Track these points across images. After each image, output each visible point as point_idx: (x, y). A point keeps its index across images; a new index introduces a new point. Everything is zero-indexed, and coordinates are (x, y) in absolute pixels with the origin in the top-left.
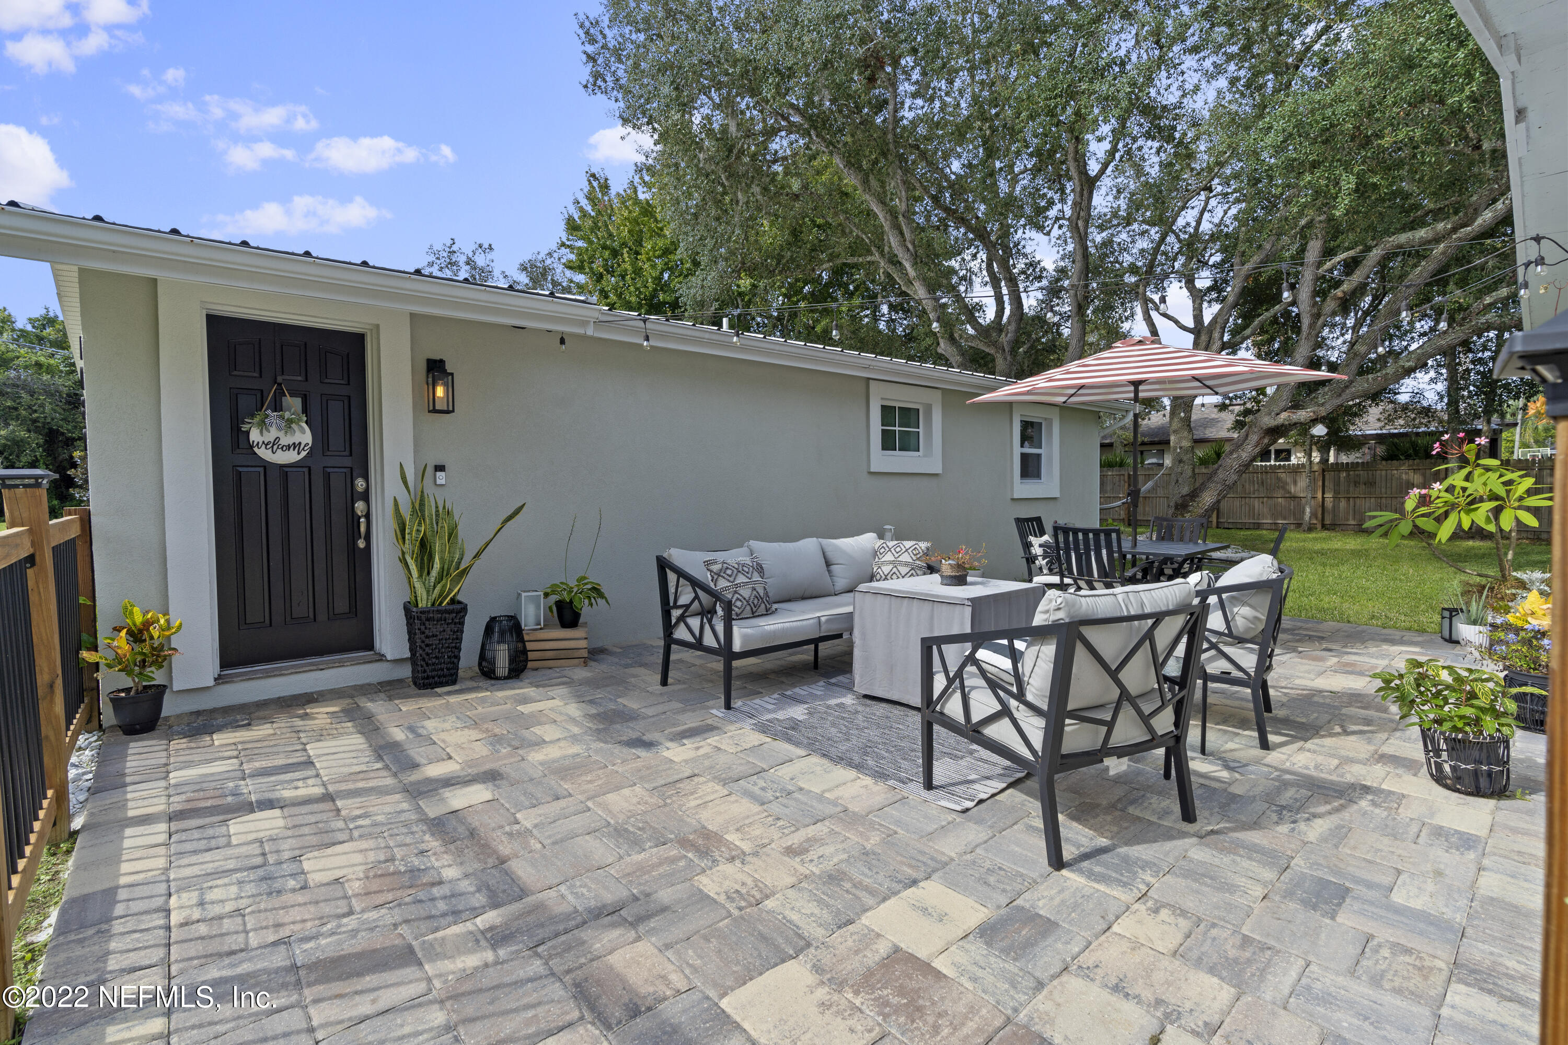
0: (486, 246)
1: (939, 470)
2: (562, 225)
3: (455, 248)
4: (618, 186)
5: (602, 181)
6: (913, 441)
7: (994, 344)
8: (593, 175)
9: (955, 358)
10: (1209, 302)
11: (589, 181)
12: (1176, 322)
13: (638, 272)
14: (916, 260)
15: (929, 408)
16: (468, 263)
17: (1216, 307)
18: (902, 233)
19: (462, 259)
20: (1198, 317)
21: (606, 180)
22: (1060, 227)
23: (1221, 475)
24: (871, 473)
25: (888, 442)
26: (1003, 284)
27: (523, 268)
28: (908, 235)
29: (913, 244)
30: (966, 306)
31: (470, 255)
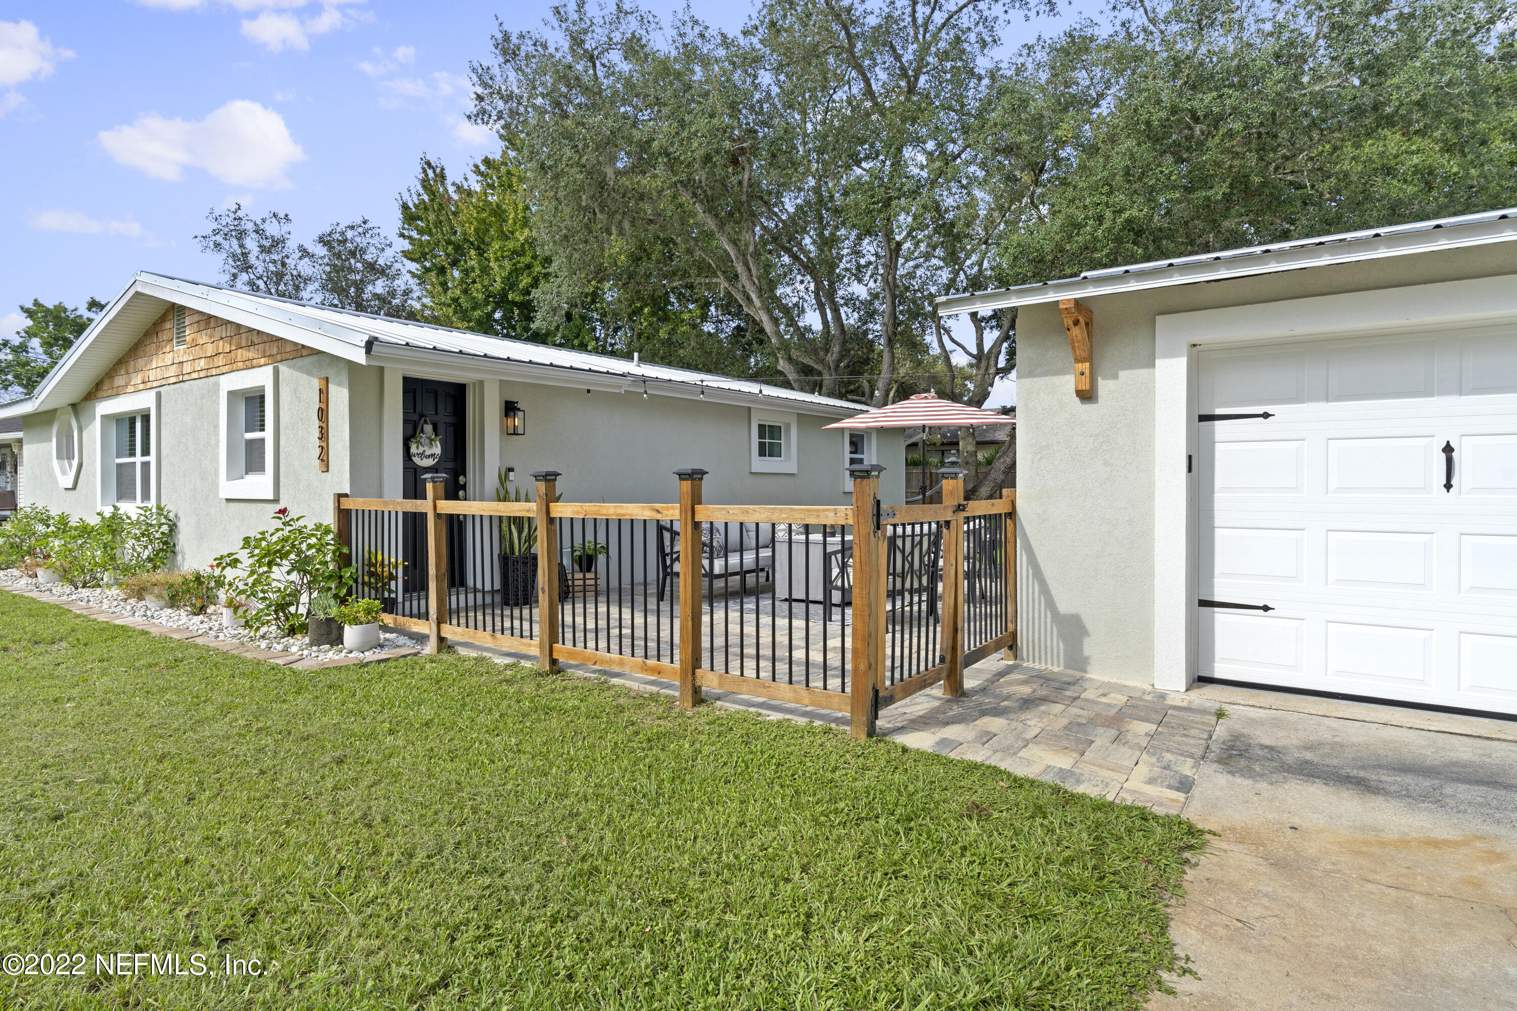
0: (282, 215)
1: (795, 471)
2: (398, 214)
3: (240, 214)
4: (453, 176)
5: (438, 170)
6: (776, 450)
7: (822, 361)
8: (429, 164)
9: (792, 376)
10: (991, 328)
11: (423, 169)
12: (963, 348)
13: (485, 270)
14: (760, 291)
15: (788, 426)
16: (257, 232)
17: (996, 333)
18: (749, 270)
19: (250, 226)
20: (980, 345)
21: (443, 169)
22: (875, 281)
23: (993, 475)
24: (752, 473)
25: (762, 453)
26: (827, 307)
27: (324, 241)
28: (754, 271)
29: (759, 279)
30: (798, 328)
31: (259, 222)
